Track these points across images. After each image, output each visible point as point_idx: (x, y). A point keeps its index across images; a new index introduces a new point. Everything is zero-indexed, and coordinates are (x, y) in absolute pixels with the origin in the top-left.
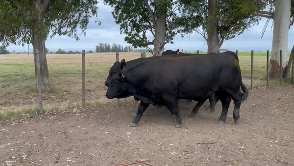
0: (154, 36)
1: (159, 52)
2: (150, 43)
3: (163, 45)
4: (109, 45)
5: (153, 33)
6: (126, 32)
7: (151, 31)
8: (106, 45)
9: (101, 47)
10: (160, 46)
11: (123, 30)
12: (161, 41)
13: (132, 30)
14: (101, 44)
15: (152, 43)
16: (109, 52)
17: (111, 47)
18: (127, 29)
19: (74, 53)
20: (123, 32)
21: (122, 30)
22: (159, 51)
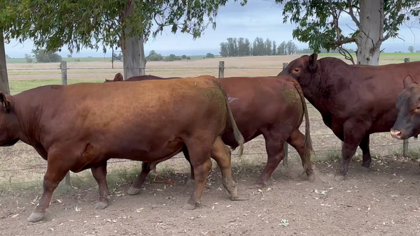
0: (358, 24)
1: (368, 59)
2: (348, 41)
3: (378, 44)
4: (247, 41)
5: (354, 19)
6: (295, 19)
7: (351, 13)
8: (240, 42)
9: (231, 46)
10: (370, 46)
11: (290, 14)
12: (373, 35)
13: (309, 13)
14: (230, 39)
15: (353, 40)
16: (248, 54)
17: (251, 46)
18: (298, 12)
19: (178, 59)
20: (289, 19)
21: (287, 13)
22: (367, 56)
